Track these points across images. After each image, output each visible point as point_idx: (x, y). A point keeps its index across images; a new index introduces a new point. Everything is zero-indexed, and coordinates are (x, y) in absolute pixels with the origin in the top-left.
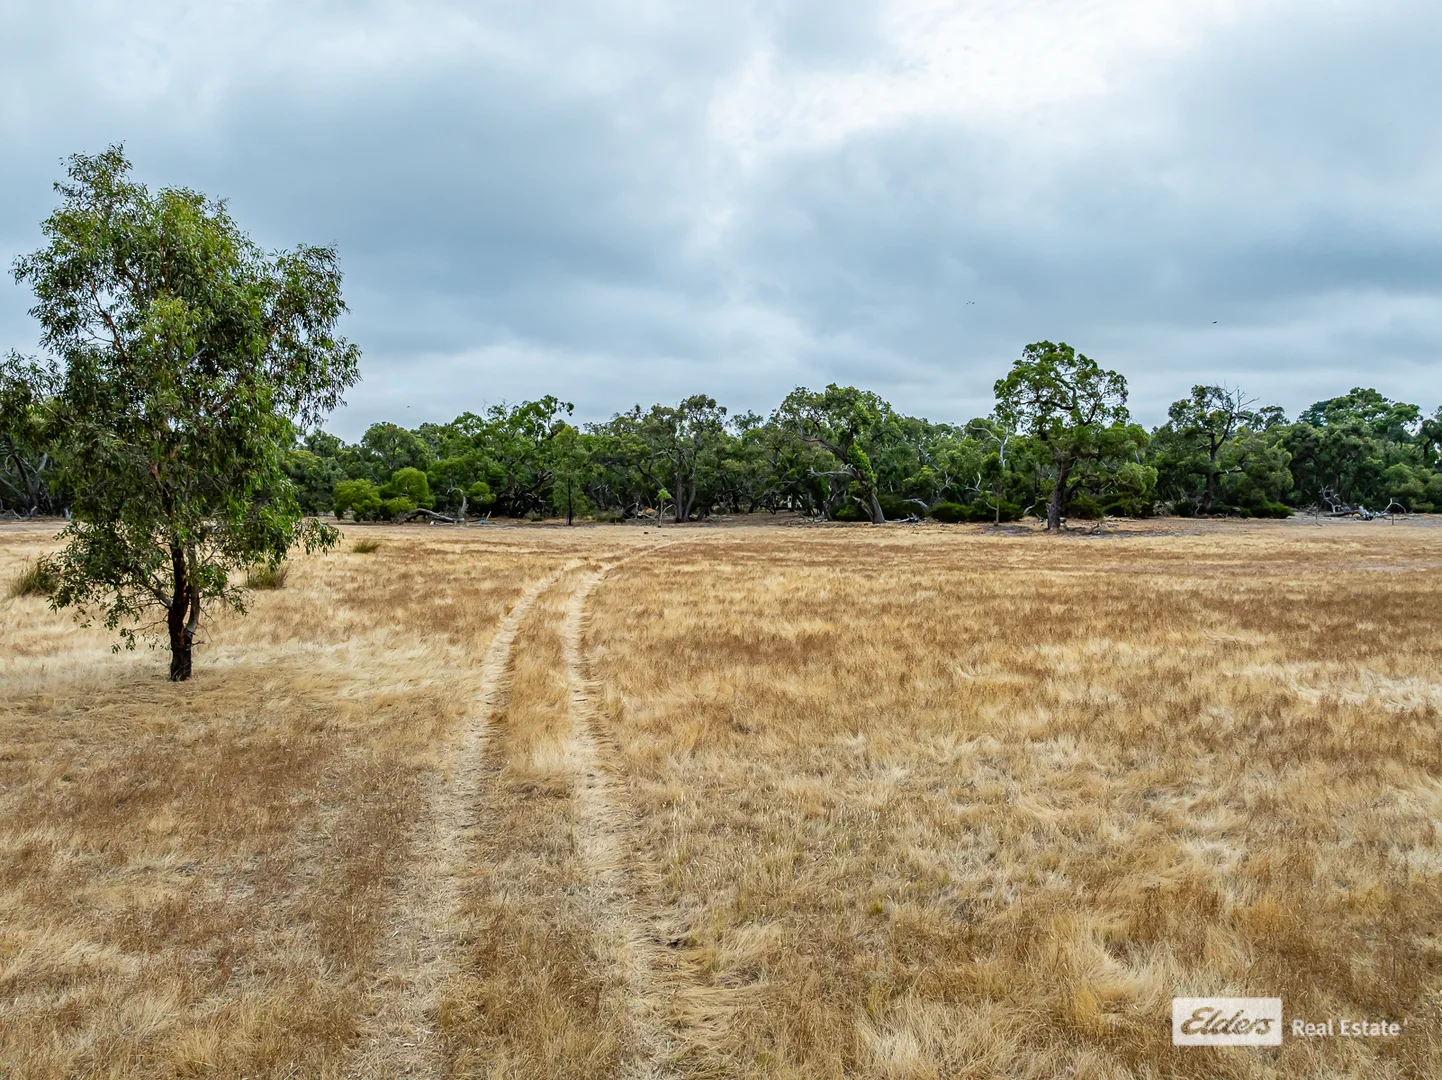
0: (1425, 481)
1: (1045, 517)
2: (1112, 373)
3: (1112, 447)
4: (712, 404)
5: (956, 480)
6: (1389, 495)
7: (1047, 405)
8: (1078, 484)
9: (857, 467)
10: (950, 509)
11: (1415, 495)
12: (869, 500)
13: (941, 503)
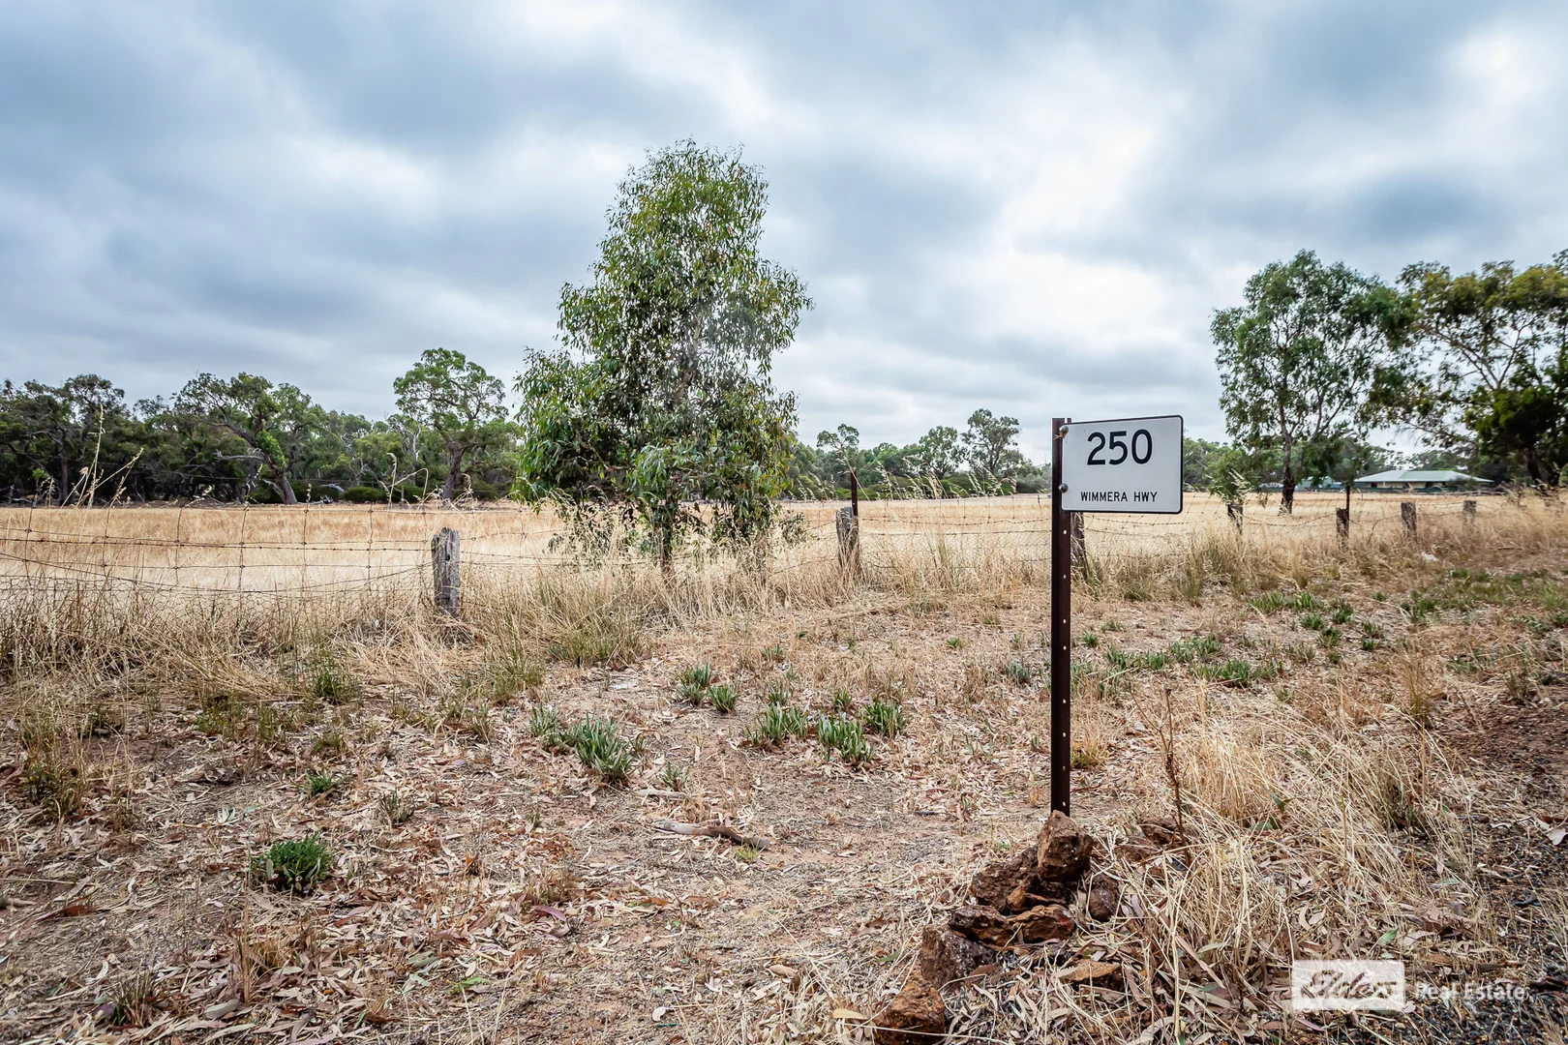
2: (492, 378)
4: (105, 385)
5: (371, 466)
9: (267, 452)
10: (362, 492)
12: (280, 483)
13: (356, 487)
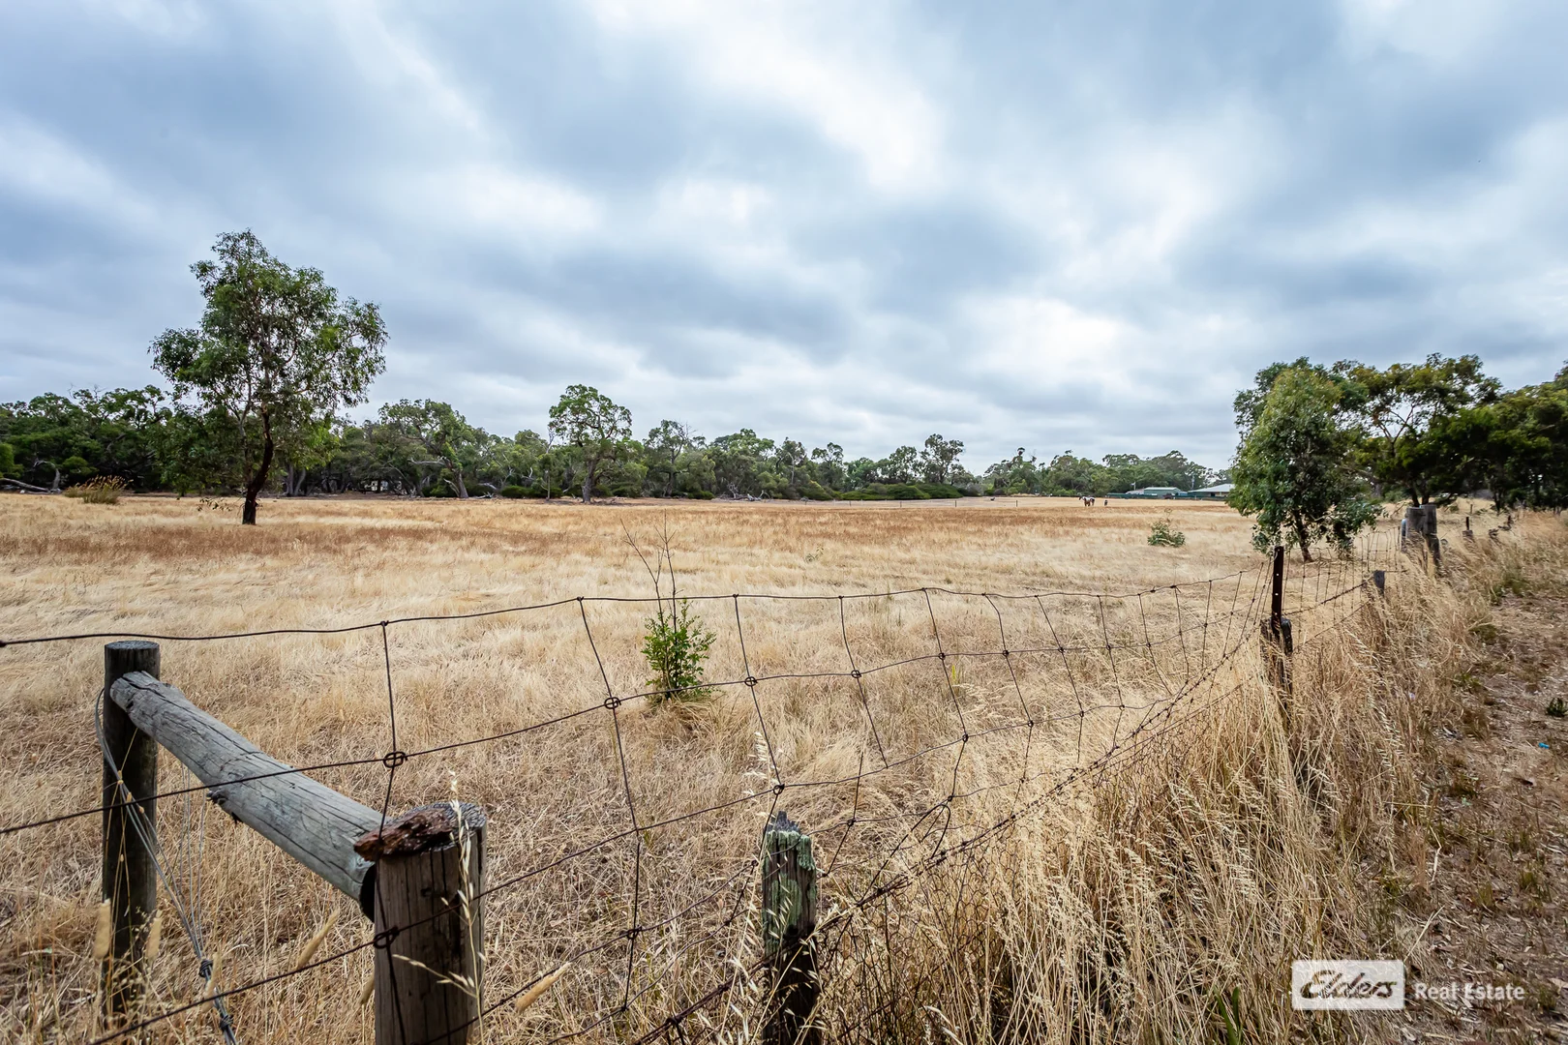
0: (778, 482)
1: (581, 496)
2: (622, 408)
3: (620, 453)
5: (515, 471)
6: (761, 489)
7: (582, 425)
8: (601, 475)
9: (447, 459)
10: (515, 490)
11: (773, 489)
12: (456, 482)
13: (505, 486)
